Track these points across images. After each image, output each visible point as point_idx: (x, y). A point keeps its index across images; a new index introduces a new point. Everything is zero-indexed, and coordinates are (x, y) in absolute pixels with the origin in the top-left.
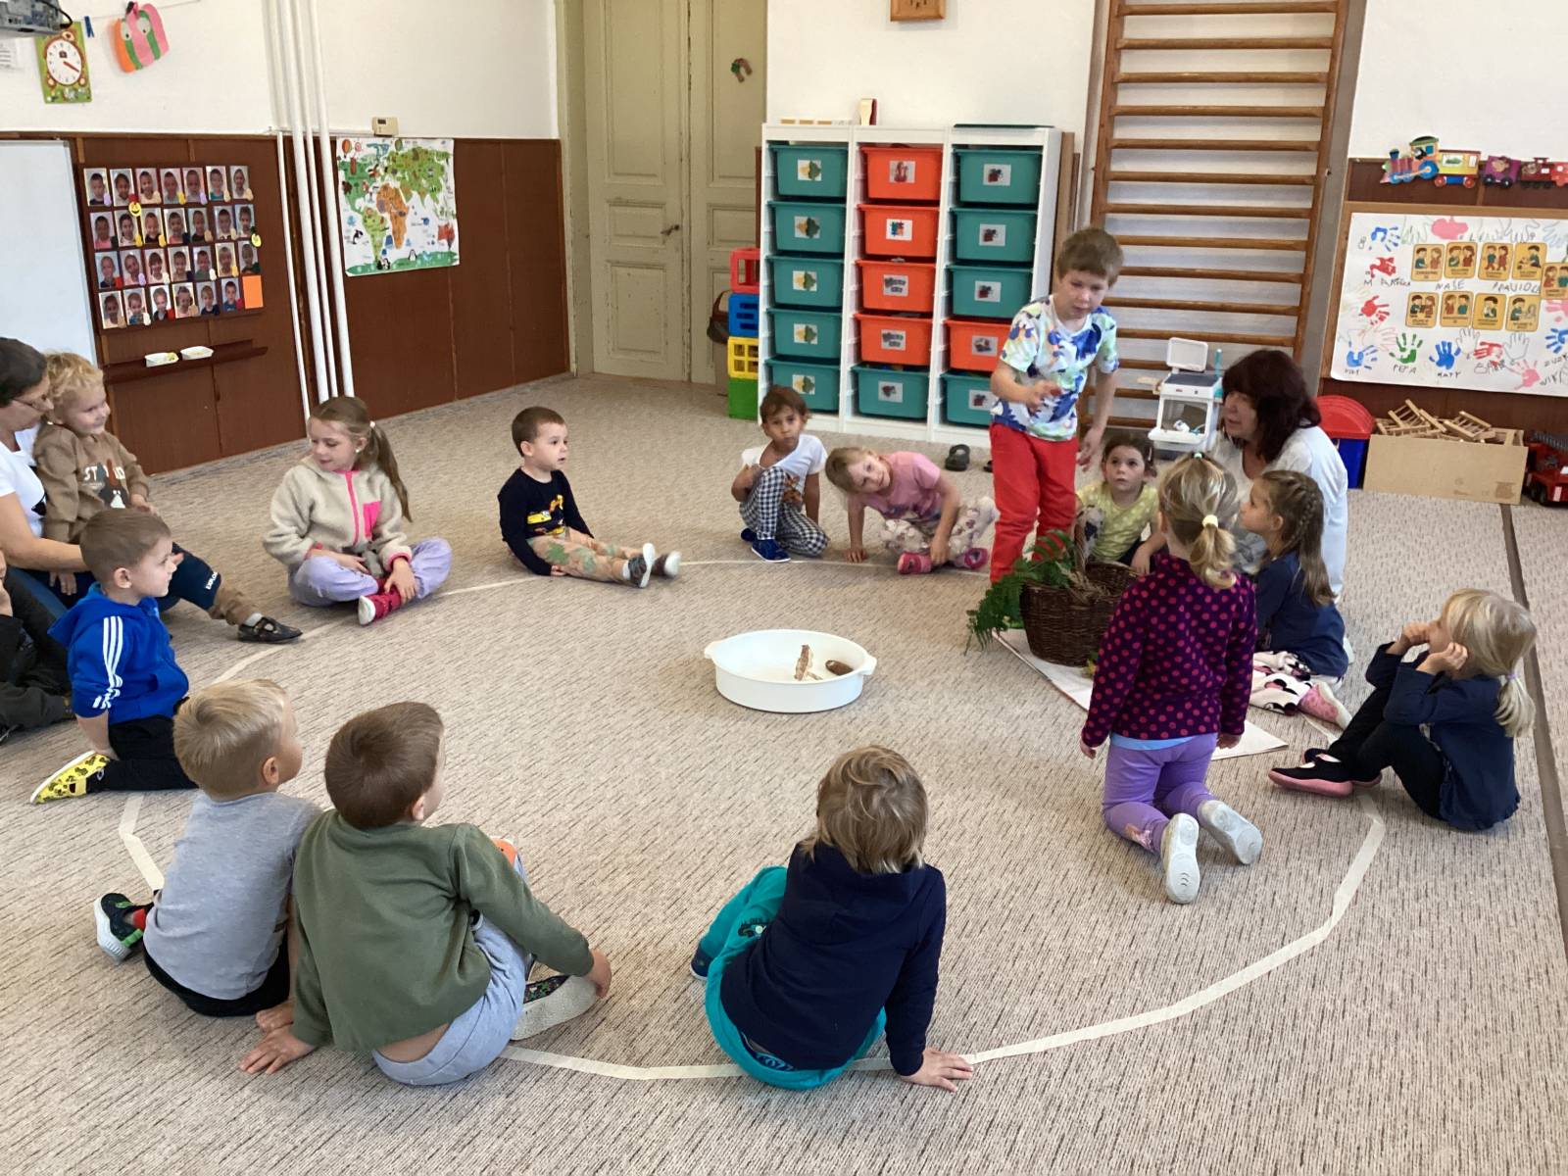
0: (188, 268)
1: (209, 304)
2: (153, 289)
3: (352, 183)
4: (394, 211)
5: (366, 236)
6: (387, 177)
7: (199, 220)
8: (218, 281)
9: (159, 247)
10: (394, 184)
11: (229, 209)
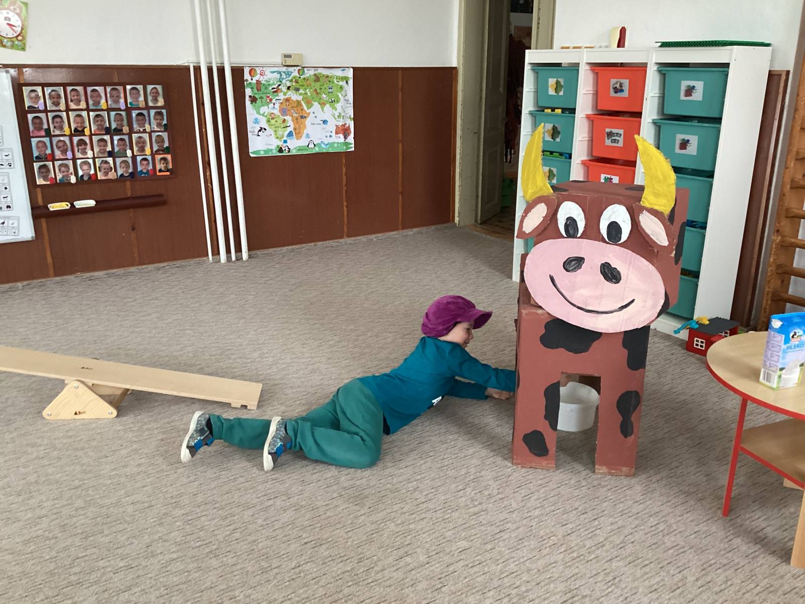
0: (109, 148)
1: (127, 172)
2: (79, 162)
3: (257, 96)
4: (295, 115)
5: (270, 131)
6: (289, 92)
7: (119, 118)
8: (134, 157)
9: (85, 136)
10: (295, 97)
11: (145, 112)
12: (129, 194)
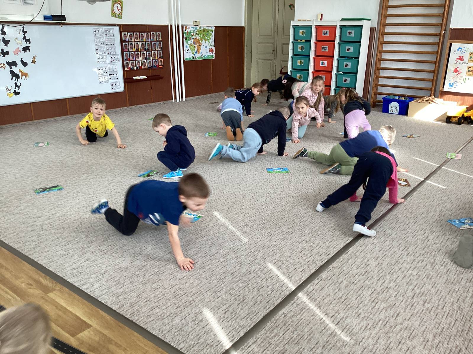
3: (187, 37)
4: (198, 44)
6: (196, 36)
9: (139, 51)
10: (198, 38)
12: (151, 75)
